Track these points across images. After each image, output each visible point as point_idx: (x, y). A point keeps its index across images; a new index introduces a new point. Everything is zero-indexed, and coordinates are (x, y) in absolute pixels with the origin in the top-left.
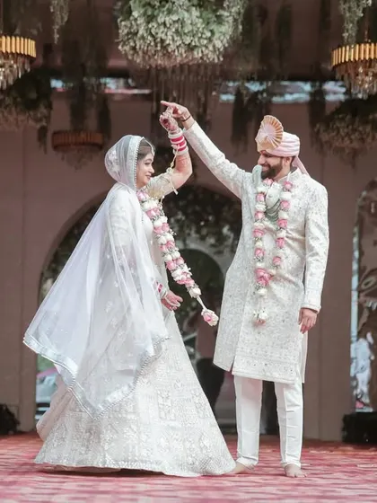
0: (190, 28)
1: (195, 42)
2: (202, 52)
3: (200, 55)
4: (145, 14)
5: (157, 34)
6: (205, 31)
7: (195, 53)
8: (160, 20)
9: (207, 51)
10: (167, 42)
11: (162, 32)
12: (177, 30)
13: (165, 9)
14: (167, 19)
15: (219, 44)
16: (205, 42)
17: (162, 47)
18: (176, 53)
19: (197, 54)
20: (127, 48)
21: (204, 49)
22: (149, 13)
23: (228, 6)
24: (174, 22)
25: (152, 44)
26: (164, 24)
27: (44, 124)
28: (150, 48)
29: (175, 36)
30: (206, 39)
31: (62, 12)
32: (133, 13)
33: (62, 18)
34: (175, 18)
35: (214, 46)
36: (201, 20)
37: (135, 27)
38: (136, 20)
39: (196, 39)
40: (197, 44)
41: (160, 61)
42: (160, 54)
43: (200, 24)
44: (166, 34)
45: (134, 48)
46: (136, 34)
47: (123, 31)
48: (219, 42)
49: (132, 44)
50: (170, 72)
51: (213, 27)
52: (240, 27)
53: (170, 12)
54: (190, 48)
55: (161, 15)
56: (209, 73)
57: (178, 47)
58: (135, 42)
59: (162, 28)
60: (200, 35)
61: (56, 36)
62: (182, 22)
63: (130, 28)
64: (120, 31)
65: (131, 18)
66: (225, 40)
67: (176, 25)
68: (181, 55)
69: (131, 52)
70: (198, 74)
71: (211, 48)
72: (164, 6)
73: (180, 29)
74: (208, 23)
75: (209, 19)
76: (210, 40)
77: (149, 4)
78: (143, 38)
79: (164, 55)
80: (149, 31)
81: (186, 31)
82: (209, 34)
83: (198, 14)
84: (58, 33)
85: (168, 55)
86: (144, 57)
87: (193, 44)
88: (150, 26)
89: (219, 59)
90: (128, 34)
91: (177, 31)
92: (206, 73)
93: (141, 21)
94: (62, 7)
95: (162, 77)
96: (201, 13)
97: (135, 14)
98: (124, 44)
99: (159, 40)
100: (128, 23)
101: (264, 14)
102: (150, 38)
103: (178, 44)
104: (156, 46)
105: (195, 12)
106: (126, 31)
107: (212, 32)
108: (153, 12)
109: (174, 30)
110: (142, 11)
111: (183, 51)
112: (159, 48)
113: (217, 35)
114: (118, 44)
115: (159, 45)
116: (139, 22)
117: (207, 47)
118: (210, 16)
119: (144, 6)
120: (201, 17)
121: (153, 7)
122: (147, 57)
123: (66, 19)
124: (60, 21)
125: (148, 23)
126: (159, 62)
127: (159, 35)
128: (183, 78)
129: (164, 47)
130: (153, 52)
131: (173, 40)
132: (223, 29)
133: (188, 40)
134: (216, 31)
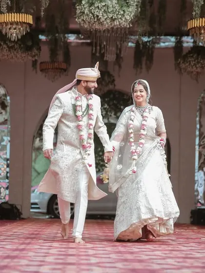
0: (112, 9)
1: (115, 16)
2: (119, 22)
3: (118, 23)
4: (88, 2)
5: (94, 12)
6: (120, 11)
7: (115, 22)
8: (96, 5)
9: (122, 21)
10: (100, 17)
11: (97, 12)
14: (99, 4)
15: (128, 17)
18: (105, 23)
19: (116, 23)
20: (80, 20)
21: (120, 20)
22: (91, 2)
24: (103, 6)
25: (92, 18)
26: (98, 7)
27: (36, 58)
28: (91, 20)
29: (104, 13)
30: (121, 15)
31: (45, 1)
32: (82, 2)
33: (46, 4)
34: (103, 4)
35: (126, 18)
36: (118, 5)
37: (83, 9)
38: (84, 5)
39: (115, 15)
40: (116, 17)
41: (97, 26)
42: (97, 23)
44: (99, 13)
45: (83, 20)
46: (84, 12)
47: (78, 12)
48: (129, 17)
49: (82, 18)
50: (102, 33)
51: (125, 8)
52: (140, 9)
53: (101, 1)
54: (113, 20)
55: (96, 3)
56: (123, 32)
57: (106, 19)
59: (97, 10)
60: (117, 13)
61: (42, 13)
62: (108, 7)
63: (81, 10)
65: (82, 4)
66: (132, 16)
67: (104, 8)
69: (83, 22)
70: (117, 33)
71: (124, 20)
73: (106, 10)
74: (122, 7)
76: (123, 15)
78: (87, 15)
79: (99, 23)
80: (90, 11)
81: (110, 11)
82: (122, 13)
83: (116, 2)
85: (101, 24)
86: (89, 25)
87: (114, 18)
88: (91, 8)
89: (129, 25)
90: (81, 12)
91: (105, 11)
92: (121, 32)
95: (98, 34)
96: (118, 1)
97: (84, 2)
98: (79, 18)
99: (95, 16)
100: (80, 7)
101: (152, 2)
102: (91, 15)
103: (105, 17)
104: (95, 19)
105: (114, 1)
107: (124, 11)
109: (103, 10)
111: (109, 21)
112: (96, 20)
113: (127, 13)
114: (76, 18)
116: (85, 7)
117: (122, 19)
118: (123, 3)
120: (118, 3)
124: (44, 5)
125: (90, 7)
128: (109, 35)
129: (99, 20)
130: (93, 22)
131: (103, 15)
132: (130, 10)
133: (110, 15)
134: (126, 10)
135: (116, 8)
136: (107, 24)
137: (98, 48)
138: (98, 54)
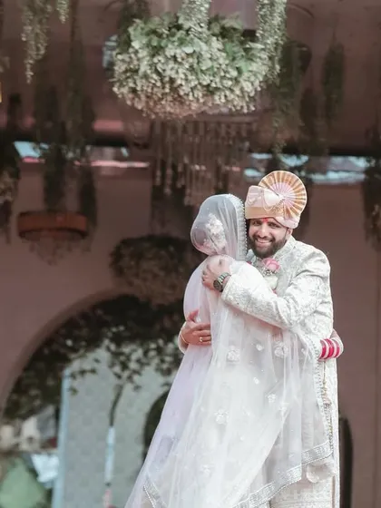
0: (209, 64)
1: (216, 83)
2: (226, 96)
3: (223, 100)
4: (148, 45)
5: (164, 70)
6: (230, 70)
7: (216, 98)
8: (170, 52)
9: (232, 96)
10: (179, 82)
11: (172, 69)
12: (191, 66)
13: (175, 39)
14: (178, 51)
15: (248, 87)
16: (230, 83)
17: (171, 89)
18: (191, 98)
19: (219, 99)
20: (125, 90)
21: (228, 93)
22: (155, 44)
23: (262, 35)
24: (188, 55)
25: (159, 84)
26: (175, 58)
27: (8, 197)
28: (155, 89)
29: (188, 73)
30: (231, 79)
31: (37, 42)
32: (133, 44)
33: (38, 49)
34: (189, 50)
35: (242, 90)
36: (224, 54)
37: (136, 62)
38: (136, 52)
39: (218, 80)
40: (219, 86)
41: (168, 107)
42: (169, 98)
43: (223, 60)
44: (177, 72)
45: (134, 91)
46: (136, 71)
47: (120, 68)
48: (250, 85)
49: (131, 85)
50: (180, 132)
51: (241, 64)
52: (278, 67)
53: (182, 42)
54: (210, 91)
55: (170, 46)
56: (233, 133)
57: (192, 89)
58: (135, 83)
59: (171, 64)
60: (222, 74)
61: (29, 73)
62: (199, 57)
63: (129, 63)
64: (116, 68)
65: (131, 50)
66: (257, 83)
67: (191, 60)
68: (198, 100)
69: (131, 96)
70: (217, 134)
71: (238, 92)
72: (173, 35)
73: (195, 66)
74: (234, 59)
75: (235, 53)
76: (236, 80)
77: (154, 32)
78: (146, 76)
79: (175, 99)
80: (153, 66)
81: (204, 68)
82: (234, 73)
83: (220, 46)
84: (32, 69)
85: (179, 100)
86: (147, 103)
87: (213, 85)
88: (155, 60)
89: (248, 107)
90: (126, 71)
91: (192, 69)
92: (228, 133)
93: (142, 54)
94: (37, 34)
95: (169, 138)
96: (224, 44)
97: (136, 45)
98: (122, 85)
99: (167, 79)
100: (125, 57)
101: (306, 58)
102: (155, 76)
103: (193, 84)
104: (164, 88)
105: (216, 44)
106: (123, 68)
107: (239, 70)
108: (159, 42)
109: (187, 66)
110: (145, 41)
111: (201, 95)
112: (167, 90)
113: (246, 75)
114: (112, 84)
115: (167, 86)
116: (140, 55)
117: (232, 91)
118: (236, 49)
119: (148, 34)
120: (223, 50)
121: (160, 36)
122: (151, 104)
123: (42, 52)
124: (33, 53)
125: (153, 56)
126: (168, 109)
127: (168, 73)
128: (197, 140)
129: (175, 90)
130: (160, 95)
131: (186, 80)
132: (254, 67)
133: (206, 80)
134: (244, 69)
135: (221, 61)
136: (196, 103)
137: (169, 172)
138: (168, 191)
